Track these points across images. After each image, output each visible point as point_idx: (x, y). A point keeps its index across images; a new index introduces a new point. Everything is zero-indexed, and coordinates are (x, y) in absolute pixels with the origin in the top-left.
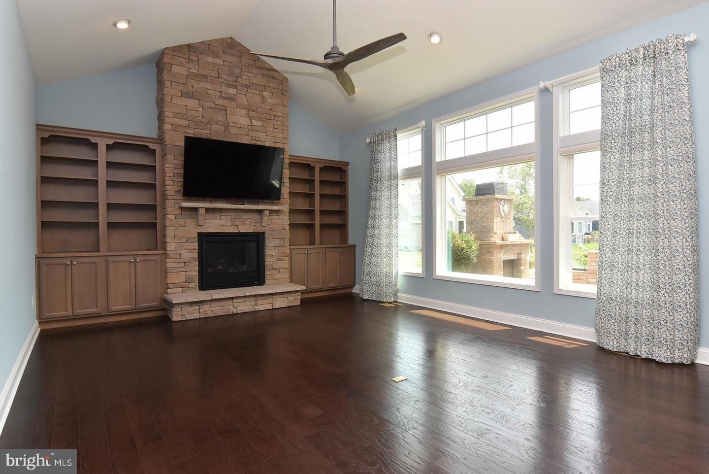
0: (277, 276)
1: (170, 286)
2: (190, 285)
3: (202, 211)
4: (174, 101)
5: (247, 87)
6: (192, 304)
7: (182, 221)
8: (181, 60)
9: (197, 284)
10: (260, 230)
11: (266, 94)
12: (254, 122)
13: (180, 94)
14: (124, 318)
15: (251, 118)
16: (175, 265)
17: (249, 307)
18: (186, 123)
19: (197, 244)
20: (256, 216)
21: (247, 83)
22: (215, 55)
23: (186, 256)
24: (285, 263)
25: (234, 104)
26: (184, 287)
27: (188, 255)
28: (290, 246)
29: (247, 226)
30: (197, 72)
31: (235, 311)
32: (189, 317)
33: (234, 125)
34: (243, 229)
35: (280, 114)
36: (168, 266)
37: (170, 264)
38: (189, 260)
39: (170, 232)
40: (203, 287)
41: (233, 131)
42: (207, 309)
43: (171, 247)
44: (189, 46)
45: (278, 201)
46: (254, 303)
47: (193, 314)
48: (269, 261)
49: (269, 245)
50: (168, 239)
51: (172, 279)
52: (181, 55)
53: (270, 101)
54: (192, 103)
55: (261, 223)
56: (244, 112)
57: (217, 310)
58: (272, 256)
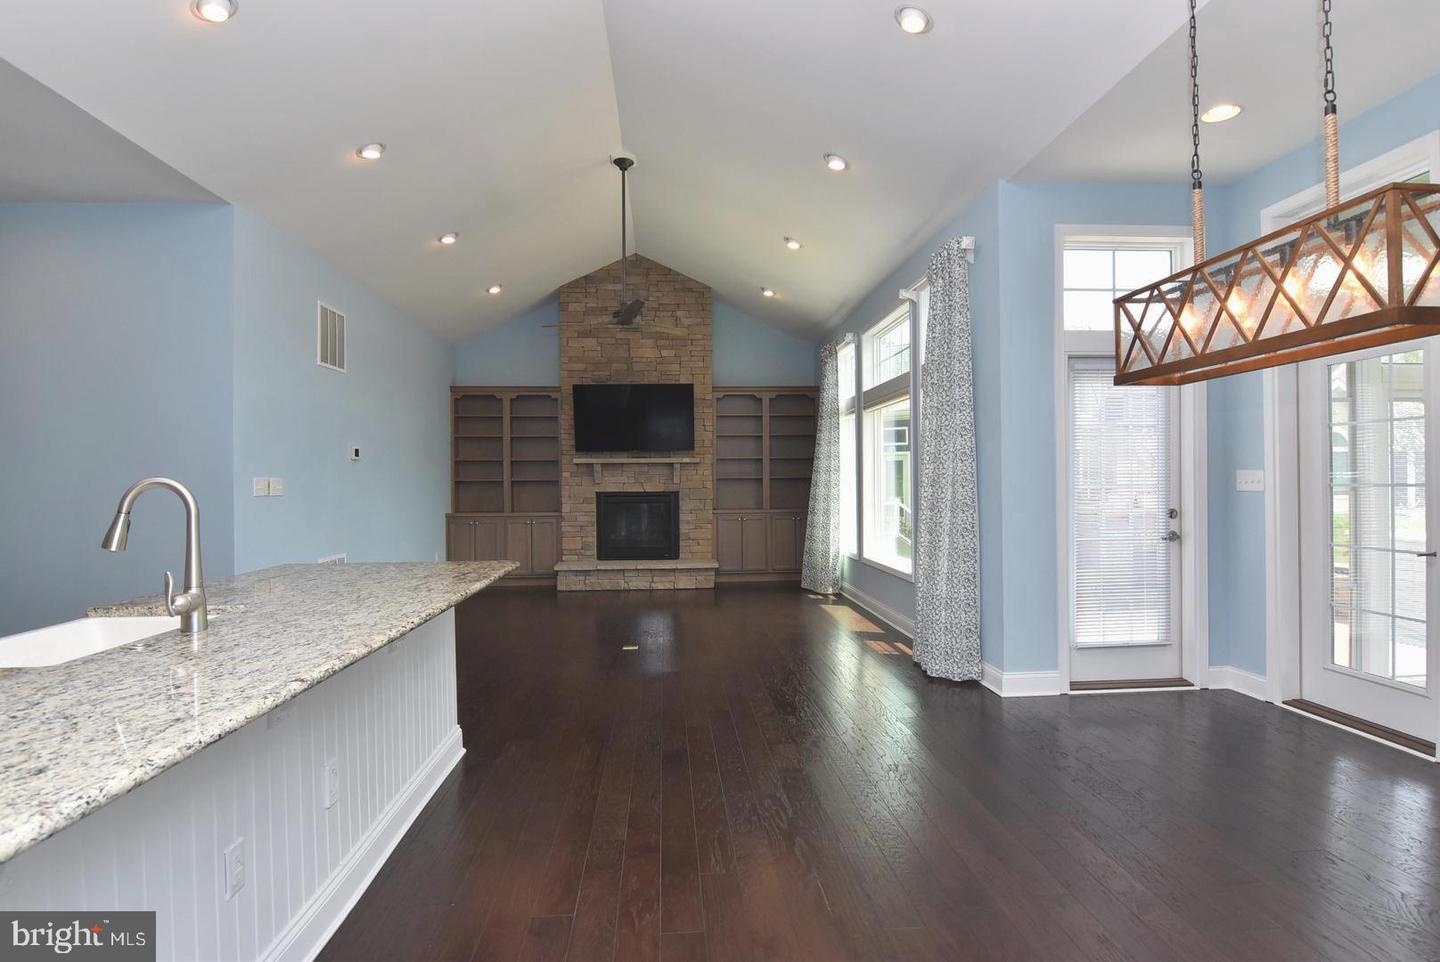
0: (696, 549)
1: (565, 552)
2: (588, 553)
3: (598, 468)
4: (570, 344)
5: (656, 310)
6: (577, 572)
7: (577, 480)
8: (577, 295)
9: (595, 552)
10: (671, 488)
11: (679, 313)
12: (665, 353)
13: (576, 335)
14: (523, 583)
15: (660, 348)
16: (569, 529)
17: (645, 584)
18: (581, 366)
19: (594, 506)
20: (665, 471)
21: (655, 305)
22: (617, 280)
23: (582, 519)
24: (707, 532)
25: (638, 334)
26: (580, 554)
27: (586, 518)
28: (714, 509)
29: (655, 484)
30: (595, 305)
31: (627, 587)
32: (574, 588)
33: (638, 360)
34: (649, 488)
35: (700, 337)
36: (563, 529)
37: (566, 528)
38: (586, 524)
39: (565, 491)
40: (602, 556)
41: (637, 367)
42: (593, 581)
43: (566, 509)
44: (586, 277)
45: (691, 452)
46: (650, 579)
47: (577, 584)
48: (684, 529)
49: (684, 508)
50: (564, 500)
51: (567, 544)
52: (578, 290)
53: (686, 322)
54: (590, 343)
55: (672, 479)
56: (652, 341)
57: (605, 583)
58: (688, 522)
